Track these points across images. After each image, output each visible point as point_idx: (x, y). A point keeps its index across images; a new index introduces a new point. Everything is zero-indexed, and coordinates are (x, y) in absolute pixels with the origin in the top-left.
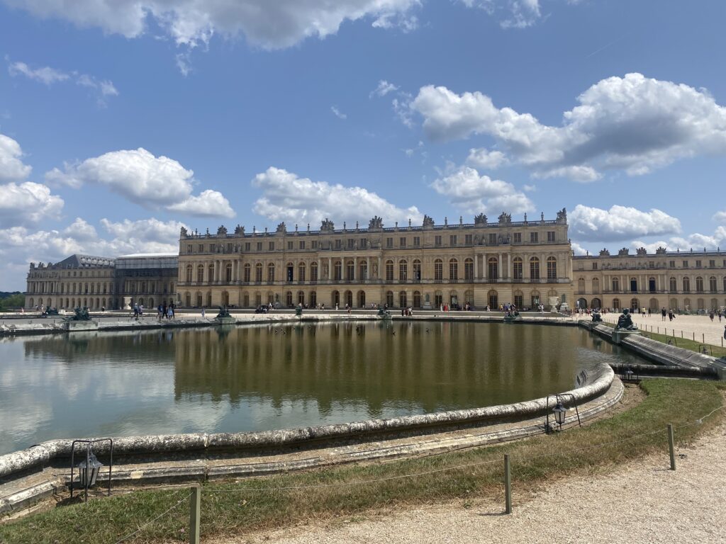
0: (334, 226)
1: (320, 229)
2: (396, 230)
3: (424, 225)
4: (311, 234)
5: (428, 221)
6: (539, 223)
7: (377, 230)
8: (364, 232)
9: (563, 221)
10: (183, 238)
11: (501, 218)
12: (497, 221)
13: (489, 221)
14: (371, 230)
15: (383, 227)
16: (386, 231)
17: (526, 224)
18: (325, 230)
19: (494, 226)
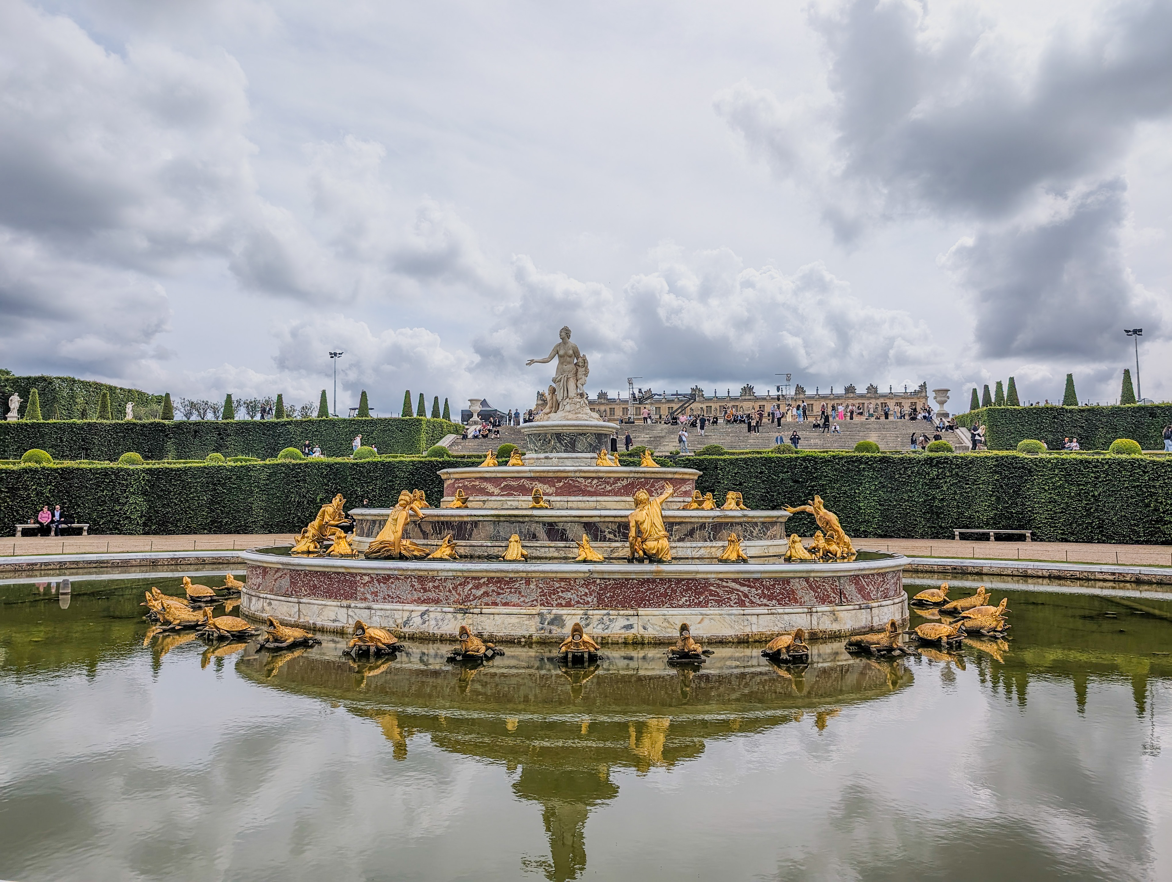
0: (703, 393)
2: (768, 398)
3: (796, 394)
5: (800, 390)
6: (902, 394)
7: (749, 397)
8: (736, 399)
9: (924, 394)
10: (540, 402)
11: (868, 389)
12: (865, 392)
13: (857, 392)
14: (743, 398)
16: (757, 399)
17: (891, 396)
19: (862, 396)
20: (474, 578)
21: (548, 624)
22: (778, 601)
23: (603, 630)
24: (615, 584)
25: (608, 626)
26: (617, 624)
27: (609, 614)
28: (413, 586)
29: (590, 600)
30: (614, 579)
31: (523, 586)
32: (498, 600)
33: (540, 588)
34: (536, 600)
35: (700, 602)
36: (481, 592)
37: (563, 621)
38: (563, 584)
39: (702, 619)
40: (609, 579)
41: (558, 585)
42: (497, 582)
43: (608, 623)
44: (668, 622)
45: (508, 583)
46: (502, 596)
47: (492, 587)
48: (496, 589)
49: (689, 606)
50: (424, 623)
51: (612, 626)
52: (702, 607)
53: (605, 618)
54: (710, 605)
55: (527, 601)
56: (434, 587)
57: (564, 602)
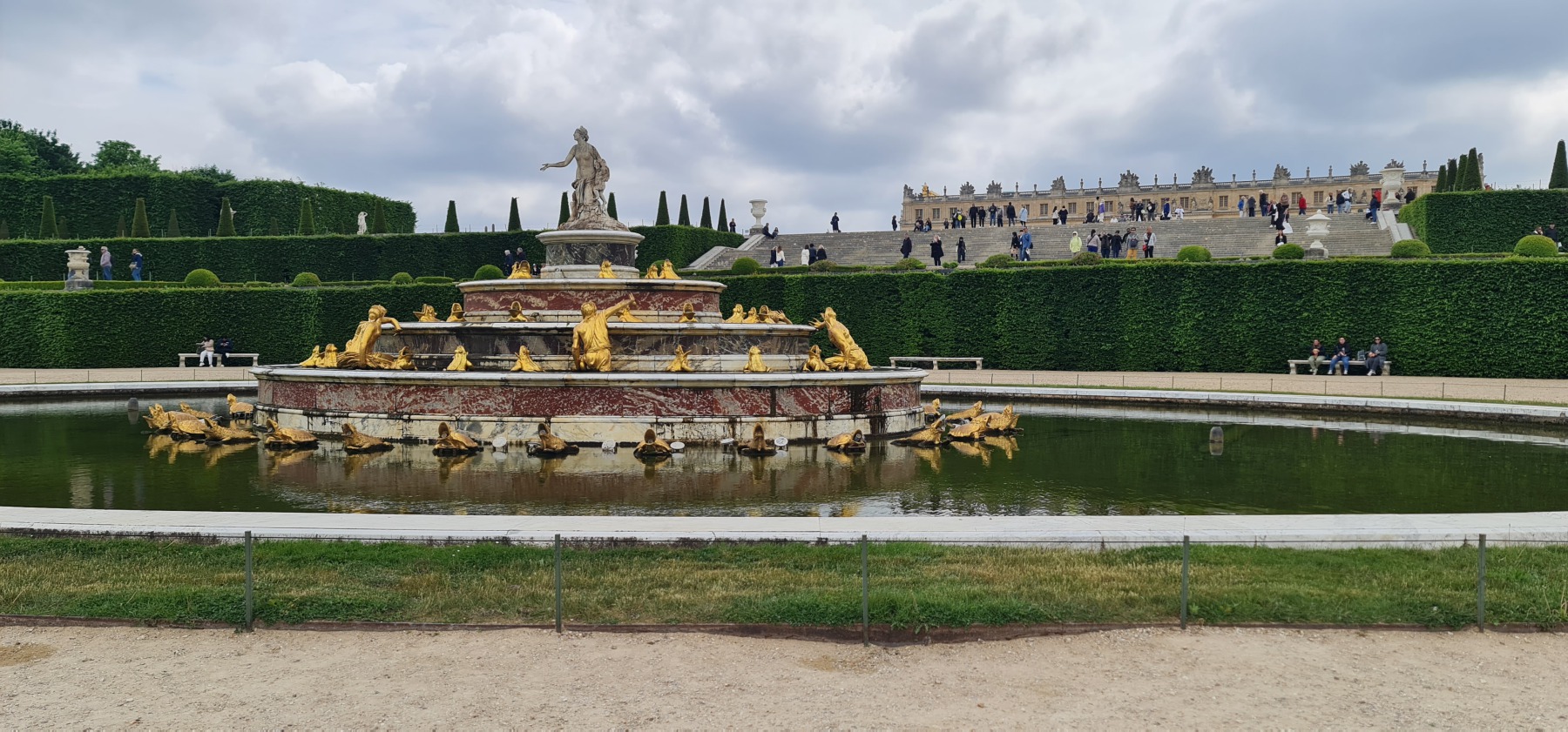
0: (1138, 180)
1: (1118, 186)
2: (1232, 185)
3: (1275, 178)
4: (1105, 192)
5: (1281, 173)
7: (1205, 185)
8: (1185, 188)
10: (907, 198)
13: (1370, 171)
14: (1197, 185)
15: (1214, 181)
16: (1217, 187)
17: (1424, 175)
18: (1127, 187)
20: (405, 386)
21: (467, 430)
22: (699, 410)
23: (517, 435)
24: (530, 392)
25: (522, 432)
26: (530, 430)
27: (522, 421)
28: (357, 394)
29: (507, 407)
30: (529, 387)
31: (447, 394)
32: (425, 408)
33: (462, 396)
34: (459, 408)
35: (614, 410)
36: (411, 400)
37: (480, 427)
38: (482, 392)
39: (613, 426)
40: (525, 387)
41: (478, 393)
42: (424, 390)
43: (522, 429)
44: (579, 429)
45: (433, 391)
46: (428, 403)
47: (420, 395)
48: (423, 396)
49: (603, 414)
50: (364, 428)
51: (525, 432)
52: (616, 415)
53: (518, 424)
54: (624, 413)
55: (450, 408)
56: (373, 394)
57: (483, 410)
